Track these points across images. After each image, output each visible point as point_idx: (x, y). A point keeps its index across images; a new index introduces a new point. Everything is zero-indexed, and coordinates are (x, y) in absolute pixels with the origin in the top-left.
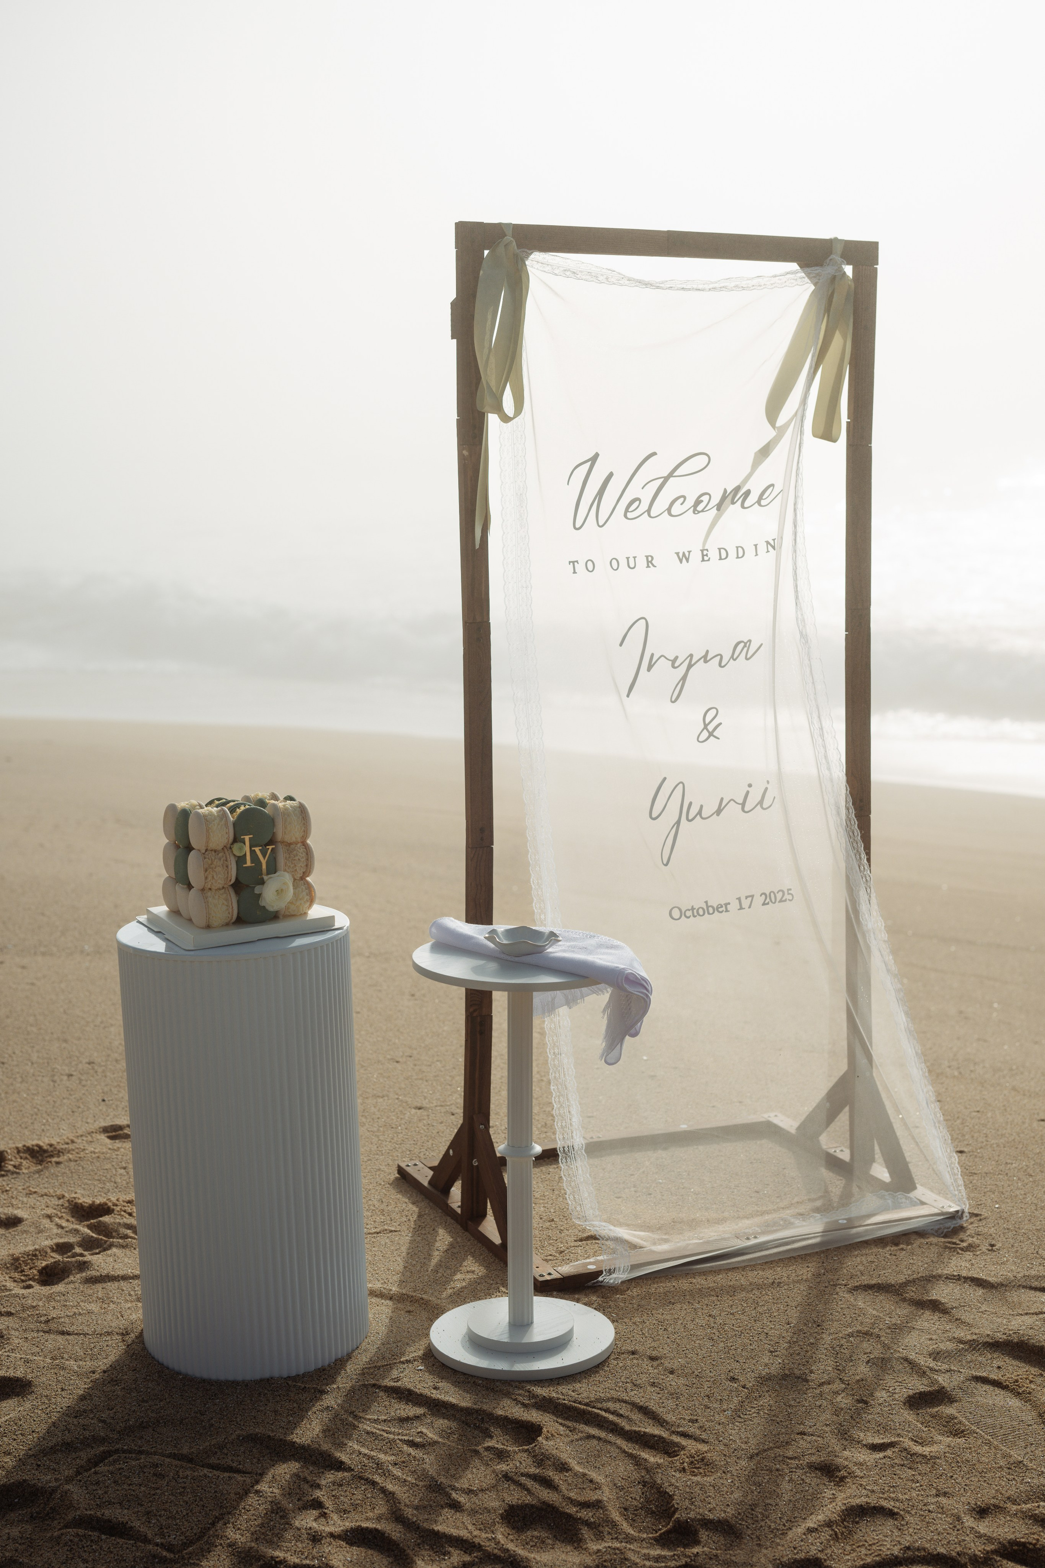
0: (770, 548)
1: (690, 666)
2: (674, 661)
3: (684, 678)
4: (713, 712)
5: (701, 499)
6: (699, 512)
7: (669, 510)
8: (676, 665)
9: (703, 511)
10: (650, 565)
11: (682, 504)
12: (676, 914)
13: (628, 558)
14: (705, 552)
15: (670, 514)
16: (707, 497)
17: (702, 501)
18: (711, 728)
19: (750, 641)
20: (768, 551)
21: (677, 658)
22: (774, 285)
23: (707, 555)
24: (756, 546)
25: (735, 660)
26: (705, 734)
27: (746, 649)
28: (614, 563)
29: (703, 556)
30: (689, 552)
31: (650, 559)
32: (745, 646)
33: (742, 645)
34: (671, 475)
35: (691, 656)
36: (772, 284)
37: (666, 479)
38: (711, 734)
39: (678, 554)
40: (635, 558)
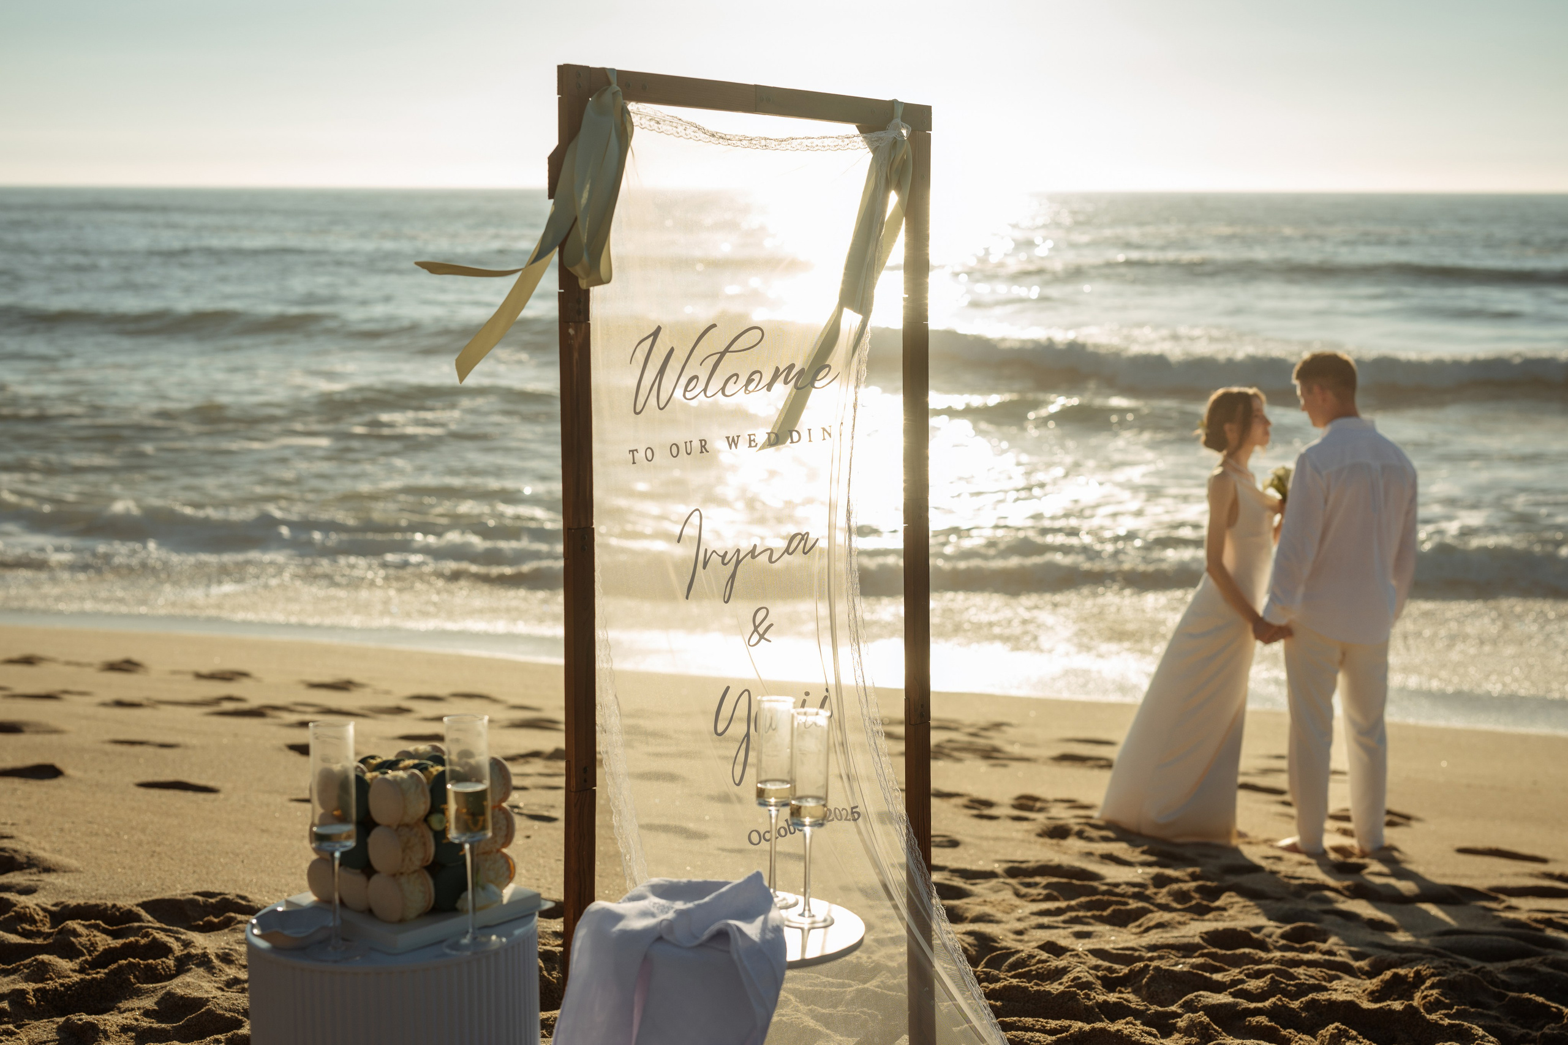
0: (826, 435)
1: (738, 562)
2: (724, 557)
3: (733, 576)
4: (764, 612)
5: (753, 377)
6: (750, 392)
7: (723, 389)
8: (726, 561)
9: (753, 391)
10: (704, 450)
11: (735, 383)
12: (755, 838)
13: (686, 443)
14: (752, 438)
15: (724, 394)
16: (759, 375)
17: (753, 380)
18: (761, 630)
19: (807, 533)
20: (824, 439)
21: (726, 553)
22: (837, 147)
23: (754, 440)
24: (809, 430)
25: (790, 554)
26: (756, 637)
27: (803, 542)
28: (674, 449)
29: (750, 441)
30: (738, 437)
31: (703, 443)
32: (802, 539)
33: (800, 536)
34: (727, 350)
35: (738, 551)
36: (835, 146)
37: (723, 354)
38: (762, 637)
39: (728, 438)
40: (691, 442)
